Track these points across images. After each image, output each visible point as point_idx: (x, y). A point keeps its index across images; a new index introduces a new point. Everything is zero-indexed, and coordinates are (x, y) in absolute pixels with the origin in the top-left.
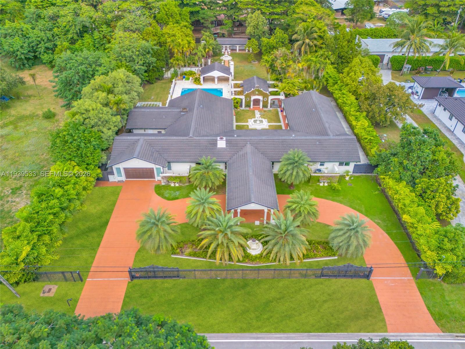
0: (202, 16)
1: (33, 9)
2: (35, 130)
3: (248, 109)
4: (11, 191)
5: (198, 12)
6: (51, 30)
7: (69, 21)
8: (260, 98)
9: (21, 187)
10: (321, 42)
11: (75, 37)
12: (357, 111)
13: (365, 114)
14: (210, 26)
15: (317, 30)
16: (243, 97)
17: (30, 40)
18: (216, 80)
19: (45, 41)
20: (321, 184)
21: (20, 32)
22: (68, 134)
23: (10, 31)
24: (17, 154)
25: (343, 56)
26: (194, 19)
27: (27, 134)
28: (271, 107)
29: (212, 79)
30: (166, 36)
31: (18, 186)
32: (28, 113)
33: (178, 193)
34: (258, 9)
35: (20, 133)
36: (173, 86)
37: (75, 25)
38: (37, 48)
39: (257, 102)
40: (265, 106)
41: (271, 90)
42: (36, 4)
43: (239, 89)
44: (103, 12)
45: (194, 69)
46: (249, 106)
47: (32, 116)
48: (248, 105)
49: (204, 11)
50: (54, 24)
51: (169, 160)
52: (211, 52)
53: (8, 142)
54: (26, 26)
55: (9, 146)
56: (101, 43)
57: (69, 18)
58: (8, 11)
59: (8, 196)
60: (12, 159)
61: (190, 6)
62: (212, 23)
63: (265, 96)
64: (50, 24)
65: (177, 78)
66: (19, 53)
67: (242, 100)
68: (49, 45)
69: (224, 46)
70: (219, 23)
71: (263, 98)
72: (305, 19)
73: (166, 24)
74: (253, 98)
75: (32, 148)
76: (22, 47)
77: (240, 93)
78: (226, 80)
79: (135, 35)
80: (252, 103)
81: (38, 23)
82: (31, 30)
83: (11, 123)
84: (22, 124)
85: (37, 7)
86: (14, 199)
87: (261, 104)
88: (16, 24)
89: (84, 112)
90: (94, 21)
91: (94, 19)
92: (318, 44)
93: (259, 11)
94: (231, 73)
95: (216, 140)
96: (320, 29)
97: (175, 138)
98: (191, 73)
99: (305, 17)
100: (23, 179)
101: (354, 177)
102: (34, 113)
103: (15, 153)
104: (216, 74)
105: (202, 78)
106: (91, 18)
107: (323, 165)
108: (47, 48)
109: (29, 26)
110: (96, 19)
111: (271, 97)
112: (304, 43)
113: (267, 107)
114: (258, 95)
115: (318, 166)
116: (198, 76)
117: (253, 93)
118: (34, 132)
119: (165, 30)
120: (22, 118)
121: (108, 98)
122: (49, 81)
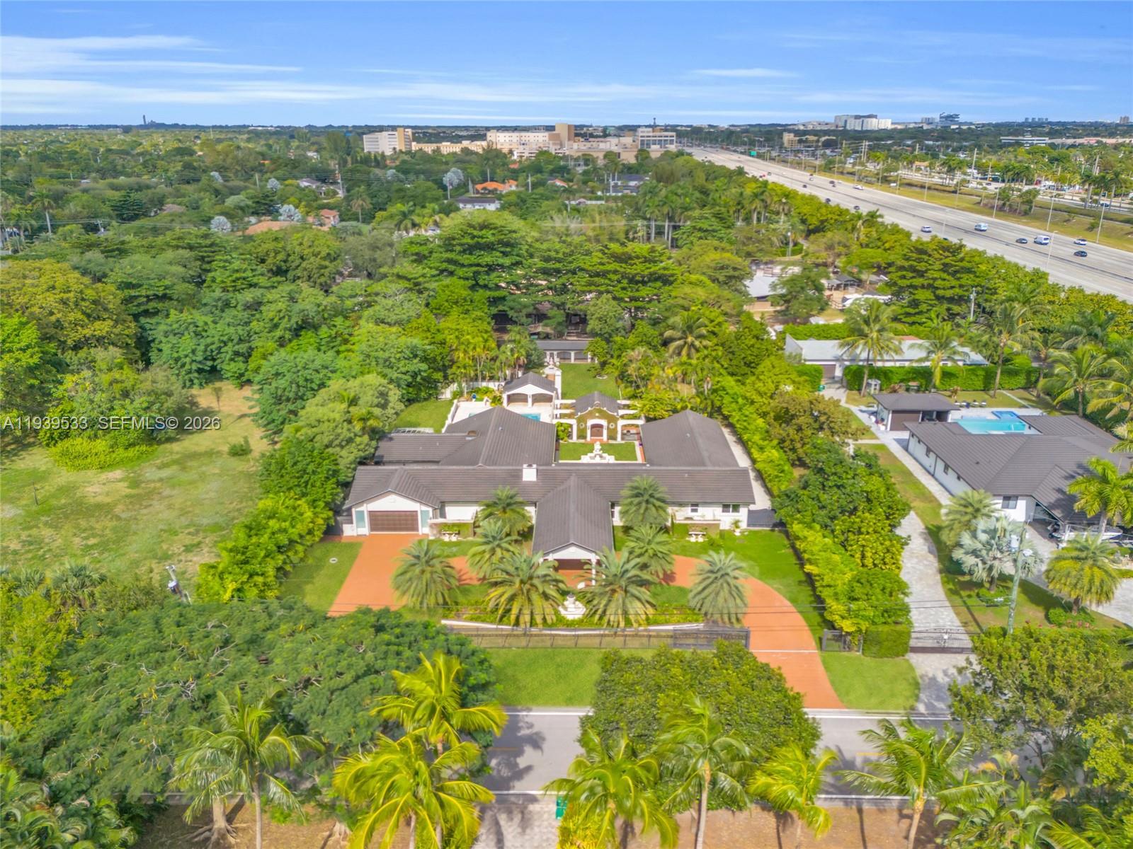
0: (512, 304)
1: (218, 293)
2: (217, 471)
3: (582, 441)
4: (183, 548)
5: (504, 298)
6: (247, 324)
7: (280, 311)
8: (604, 422)
9: (199, 543)
10: (715, 340)
11: (288, 335)
12: (764, 439)
13: (775, 442)
14: (524, 320)
15: (707, 322)
16: (573, 422)
17: (209, 340)
18: (530, 400)
19: (235, 341)
20: (693, 539)
21: (192, 328)
22: (289, 453)
23: (175, 326)
24: (189, 503)
25: (751, 363)
26: (494, 310)
27: (203, 478)
28: (623, 439)
29: (522, 398)
30: (446, 332)
31: (195, 542)
32: (202, 449)
33: (454, 549)
34: (608, 292)
35: (192, 475)
36: (453, 409)
37: (289, 316)
38: (219, 353)
39: (597, 429)
40: (612, 436)
41: (621, 412)
42: (223, 285)
43: (568, 411)
44: (340, 297)
45: (493, 385)
46: (585, 437)
47: (211, 454)
48: (582, 435)
49: (513, 297)
50: (253, 315)
51: (444, 498)
52: (523, 360)
53: (173, 487)
54: (204, 318)
55: (174, 492)
56: (332, 345)
57: (281, 305)
58: (175, 297)
59: (180, 554)
60: (181, 509)
61: (490, 289)
62: (528, 316)
63: (612, 419)
64: (246, 314)
65: (462, 399)
66: (188, 360)
67: (571, 426)
68: (242, 348)
69: (548, 353)
70: (540, 317)
71: (609, 423)
72: (686, 305)
73: (447, 314)
74: (590, 422)
75: (212, 495)
76: (193, 352)
77: (570, 416)
78: (548, 399)
79: (394, 329)
80: (589, 432)
81: (224, 315)
82: (212, 326)
83: (175, 462)
84: (194, 463)
85: (225, 290)
86: (189, 558)
87: (605, 432)
88: (185, 316)
89: (316, 424)
90: (323, 310)
91: (322, 307)
92: (709, 343)
93: (609, 296)
94: (556, 390)
95: (521, 471)
96: (712, 321)
97: (454, 467)
98: (487, 391)
99: (685, 303)
100: (201, 534)
101: (750, 531)
102: (212, 449)
103: (186, 501)
104: (530, 389)
105: (505, 396)
106: (319, 305)
107: (695, 511)
108: (237, 354)
109: (209, 319)
110: (326, 306)
111: (621, 423)
112: (685, 343)
113: (615, 439)
114: (598, 417)
115: (687, 511)
116: (498, 394)
117: (591, 415)
118: (214, 474)
119: (443, 324)
120: (194, 456)
121: (349, 412)
122: (244, 398)
